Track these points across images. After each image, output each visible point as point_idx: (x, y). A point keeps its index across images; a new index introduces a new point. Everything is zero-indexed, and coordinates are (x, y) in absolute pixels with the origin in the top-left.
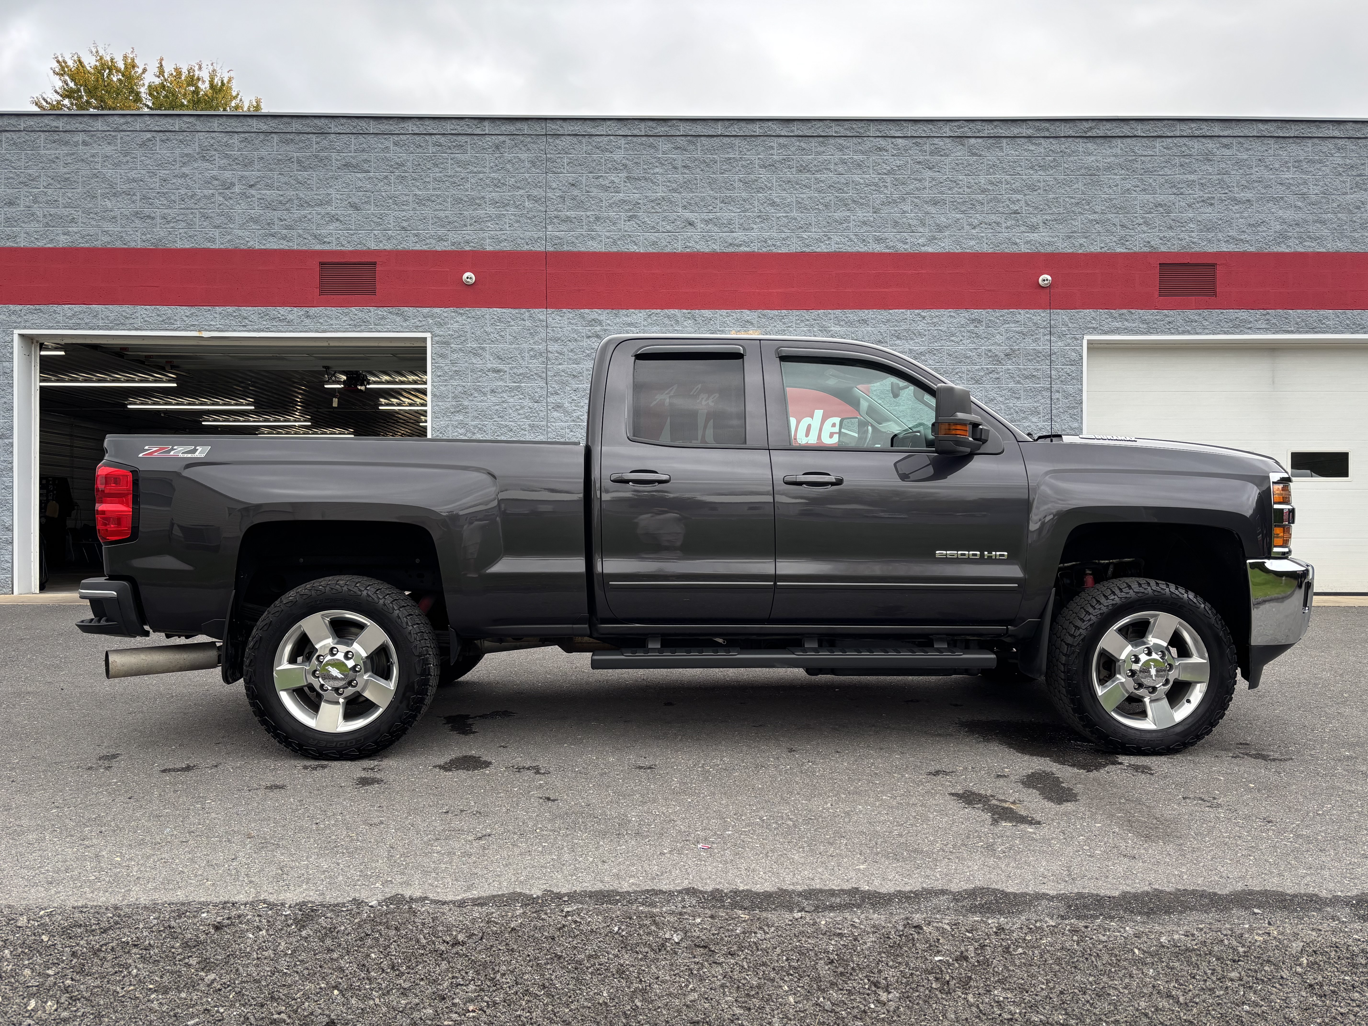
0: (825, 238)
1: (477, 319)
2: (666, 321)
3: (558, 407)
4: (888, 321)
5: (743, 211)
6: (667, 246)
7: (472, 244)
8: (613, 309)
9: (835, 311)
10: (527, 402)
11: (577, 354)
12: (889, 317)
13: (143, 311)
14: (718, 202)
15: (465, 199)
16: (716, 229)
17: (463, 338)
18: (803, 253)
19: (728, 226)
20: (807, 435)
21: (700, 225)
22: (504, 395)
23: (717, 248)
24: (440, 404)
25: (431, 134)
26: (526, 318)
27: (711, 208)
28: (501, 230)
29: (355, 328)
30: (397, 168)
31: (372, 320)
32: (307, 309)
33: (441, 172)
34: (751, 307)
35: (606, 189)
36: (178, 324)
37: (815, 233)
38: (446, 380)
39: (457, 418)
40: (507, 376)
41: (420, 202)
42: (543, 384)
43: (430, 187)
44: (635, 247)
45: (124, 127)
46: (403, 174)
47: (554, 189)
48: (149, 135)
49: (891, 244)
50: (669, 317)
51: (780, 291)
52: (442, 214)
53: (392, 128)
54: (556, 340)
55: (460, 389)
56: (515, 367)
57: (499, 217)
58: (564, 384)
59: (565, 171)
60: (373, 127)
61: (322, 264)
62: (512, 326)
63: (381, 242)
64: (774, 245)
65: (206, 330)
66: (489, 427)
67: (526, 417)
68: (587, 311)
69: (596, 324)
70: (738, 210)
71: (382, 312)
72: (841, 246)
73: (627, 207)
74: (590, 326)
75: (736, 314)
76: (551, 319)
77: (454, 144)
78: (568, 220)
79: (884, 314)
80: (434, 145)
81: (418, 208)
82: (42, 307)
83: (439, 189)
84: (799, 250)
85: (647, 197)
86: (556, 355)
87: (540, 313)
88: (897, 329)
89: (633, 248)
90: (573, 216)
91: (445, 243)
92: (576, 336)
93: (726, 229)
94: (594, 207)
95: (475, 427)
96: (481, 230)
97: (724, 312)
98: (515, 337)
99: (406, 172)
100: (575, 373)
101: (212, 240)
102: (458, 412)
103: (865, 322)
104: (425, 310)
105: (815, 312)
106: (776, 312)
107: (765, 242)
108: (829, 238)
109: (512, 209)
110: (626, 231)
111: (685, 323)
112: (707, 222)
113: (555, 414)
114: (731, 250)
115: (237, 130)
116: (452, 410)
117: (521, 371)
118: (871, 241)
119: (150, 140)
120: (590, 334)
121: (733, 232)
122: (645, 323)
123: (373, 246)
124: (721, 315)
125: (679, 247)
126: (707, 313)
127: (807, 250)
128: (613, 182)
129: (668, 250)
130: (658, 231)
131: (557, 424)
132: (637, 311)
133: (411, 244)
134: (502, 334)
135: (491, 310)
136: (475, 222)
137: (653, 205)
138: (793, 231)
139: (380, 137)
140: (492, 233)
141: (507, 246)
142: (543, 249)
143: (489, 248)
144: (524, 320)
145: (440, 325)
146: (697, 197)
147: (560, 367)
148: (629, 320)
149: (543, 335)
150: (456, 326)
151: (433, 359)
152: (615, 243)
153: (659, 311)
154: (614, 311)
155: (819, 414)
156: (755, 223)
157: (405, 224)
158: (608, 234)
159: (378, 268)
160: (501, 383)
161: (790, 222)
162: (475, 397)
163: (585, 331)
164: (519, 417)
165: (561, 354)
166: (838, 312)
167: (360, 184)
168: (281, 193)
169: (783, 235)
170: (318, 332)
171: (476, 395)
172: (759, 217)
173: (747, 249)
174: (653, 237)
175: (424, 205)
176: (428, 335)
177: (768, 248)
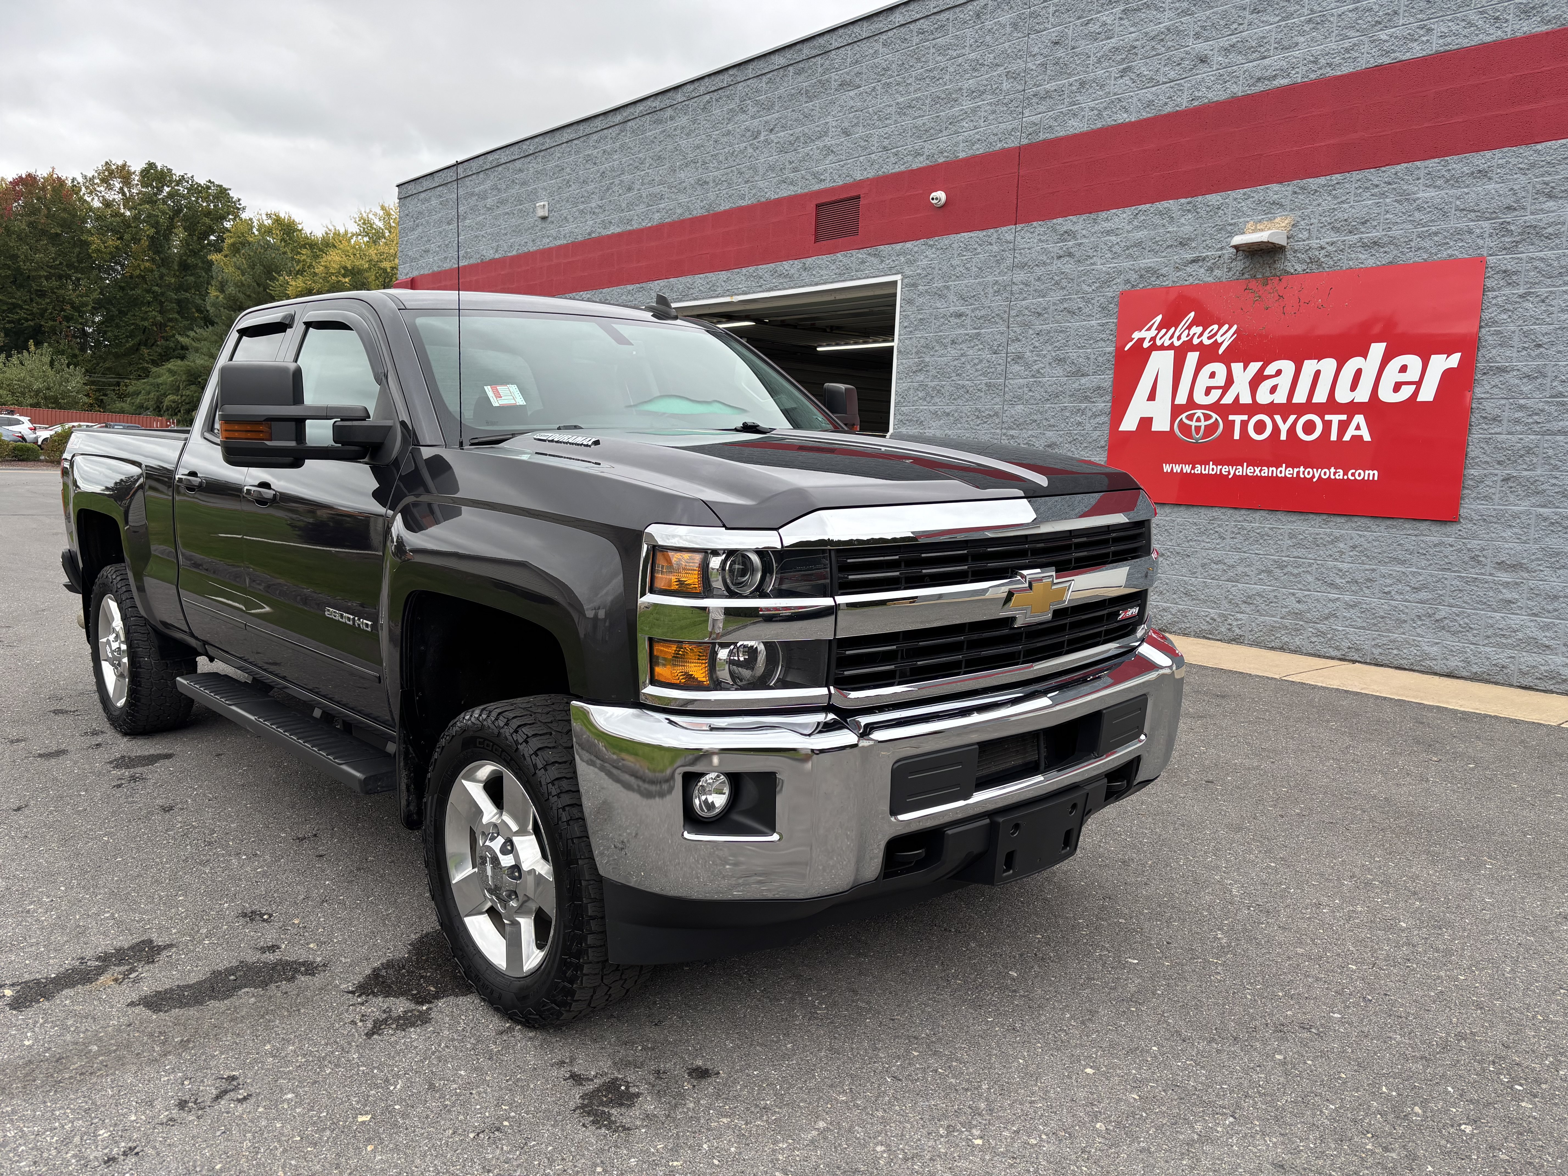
0: (1421, 32)
1: (944, 250)
2: (1157, 220)
3: (1019, 358)
4: (1532, 165)
5: (1283, 19)
6: (1166, 104)
7: (946, 154)
8: (1090, 213)
9: (1427, 162)
10: (986, 355)
11: (1044, 283)
12: (1534, 157)
13: (699, 280)
14: (1247, 13)
15: (943, 96)
16: (1241, 59)
17: (930, 277)
18: (1379, 68)
19: (1259, 50)
20: (1354, 387)
21: (1218, 59)
22: (963, 346)
23: (1238, 90)
24: (904, 361)
25: (915, 21)
26: (993, 241)
27: (1235, 26)
28: (976, 128)
29: (841, 277)
30: (883, 75)
31: (853, 266)
32: (803, 260)
33: (922, 68)
34: (1281, 178)
35: (1094, 37)
36: (720, 290)
37: (1404, 24)
38: (911, 332)
39: (918, 378)
40: (968, 321)
41: (902, 111)
42: (1003, 328)
43: (912, 89)
44: (1125, 115)
45: (694, 95)
46: (888, 81)
47: (1034, 56)
48: (708, 97)
49: (1553, 13)
50: (1161, 214)
51: (1332, 142)
52: (919, 122)
53: (881, 25)
54: (1023, 266)
55: (922, 341)
56: (977, 309)
57: (974, 111)
58: (1027, 325)
59: (1050, 26)
60: (865, 30)
61: (817, 206)
62: (979, 253)
63: (866, 169)
64: (1329, 65)
65: (736, 294)
66: (947, 388)
67: (983, 374)
68: (1060, 220)
69: (1070, 237)
70: (1278, 19)
71: (861, 254)
72: (1449, 40)
73: (1119, 58)
74: (1062, 242)
75: (1259, 193)
76: (1019, 238)
77: (936, 26)
78: (1048, 95)
79: (1527, 153)
80: (919, 33)
81: (899, 120)
82: (644, 285)
83: (919, 89)
84: (1372, 63)
85: (1146, 34)
86: (1021, 286)
87: (1007, 232)
88: (1547, 179)
89: (1123, 118)
90: (1053, 89)
91: (921, 159)
92: (1045, 258)
93: (1255, 55)
94: (1079, 68)
95: (934, 388)
96: (956, 132)
97: (1239, 193)
98: (980, 269)
99: (891, 76)
100: (1039, 310)
101: (743, 197)
102: (920, 370)
103: (1483, 174)
104: (898, 246)
105: (1391, 170)
106: (1322, 180)
107: (1315, 62)
108: (1430, 30)
109: (989, 97)
110: (1115, 94)
111: (1183, 220)
112: (1226, 51)
113: (1016, 368)
114: (1260, 87)
115: (764, 72)
116: (914, 369)
117: (983, 313)
118: (1510, 17)
119: (708, 102)
120: (1061, 253)
121: (1265, 58)
122: (1130, 228)
123: (859, 177)
124: (1235, 199)
125: (1183, 102)
126: (1214, 199)
127: (1386, 60)
128: (1104, 24)
129: (1168, 109)
130: (1157, 84)
131: (1016, 381)
132: (1119, 211)
133: (892, 167)
134: (968, 265)
135: (959, 236)
136: (950, 124)
137: (1153, 43)
138: (1363, 32)
139: (871, 40)
140: (966, 134)
141: (980, 149)
142: (1016, 144)
143: (962, 155)
144: (991, 244)
145: (910, 263)
146: (1216, 13)
147: (1024, 302)
148: (1108, 225)
149: (1009, 262)
150: (925, 262)
151: (901, 307)
152: (1100, 116)
153: (1148, 206)
154: (1092, 216)
155: (1377, 350)
156: (1302, 33)
157: (886, 142)
158: (1092, 104)
159: (863, 202)
160: (962, 331)
161: (1360, 18)
162: (936, 351)
163: (1055, 248)
164: (976, 374)
165: (1026, 285)
166: (1432, 163)
167: (852, 103)
168: (791, 132)
169: (1347, 44)
170: (811, 285)
171: (937, 348)
172: (1310, 21)
173: (1285, 82)
174: (1148, 94)
175: (905, 114)
176: (898, 278)
177: (1319, 72)
